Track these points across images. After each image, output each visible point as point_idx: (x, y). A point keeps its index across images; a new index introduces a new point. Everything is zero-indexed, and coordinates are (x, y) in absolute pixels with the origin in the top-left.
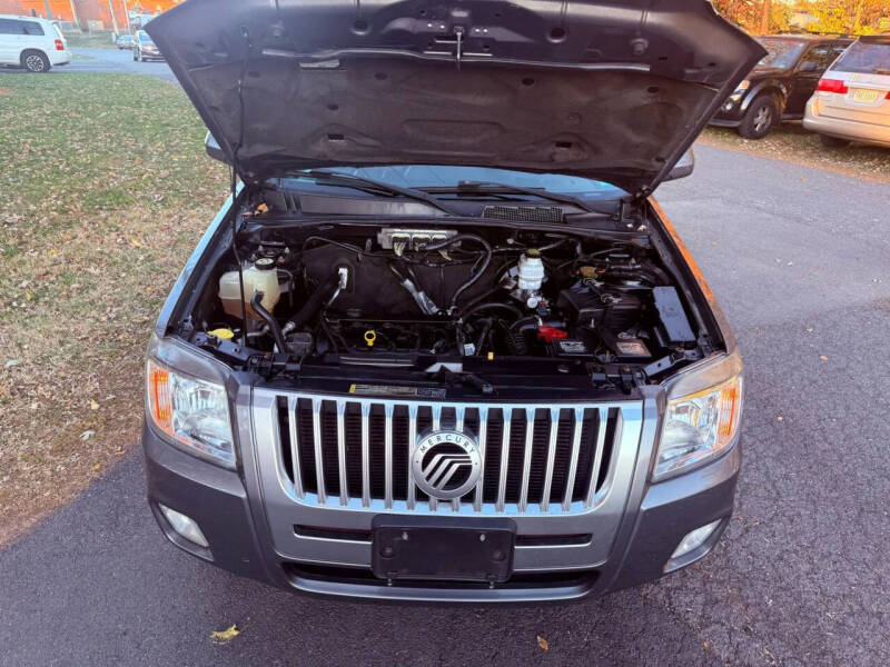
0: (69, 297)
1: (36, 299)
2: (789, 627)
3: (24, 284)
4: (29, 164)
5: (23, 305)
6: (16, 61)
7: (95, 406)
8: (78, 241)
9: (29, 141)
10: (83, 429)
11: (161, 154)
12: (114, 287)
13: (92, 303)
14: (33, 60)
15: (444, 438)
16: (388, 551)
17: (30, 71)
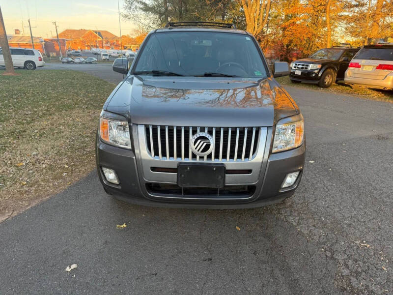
0: (53, 135)
1: (41, 136)
2: (330, 226)
3: (36, 131)
4: (32, 96)
5: (36, 137)
6: (23, 66)
7: (66, 166)
8: (54, 119)
9: (32, 89)
10: (63, 173)
11: (84, 94)
12: (70, 132)
13: (63, 137)
14: (30, 65)
15: (201, 134)
16: (183, 176)
17: (28, 69)
